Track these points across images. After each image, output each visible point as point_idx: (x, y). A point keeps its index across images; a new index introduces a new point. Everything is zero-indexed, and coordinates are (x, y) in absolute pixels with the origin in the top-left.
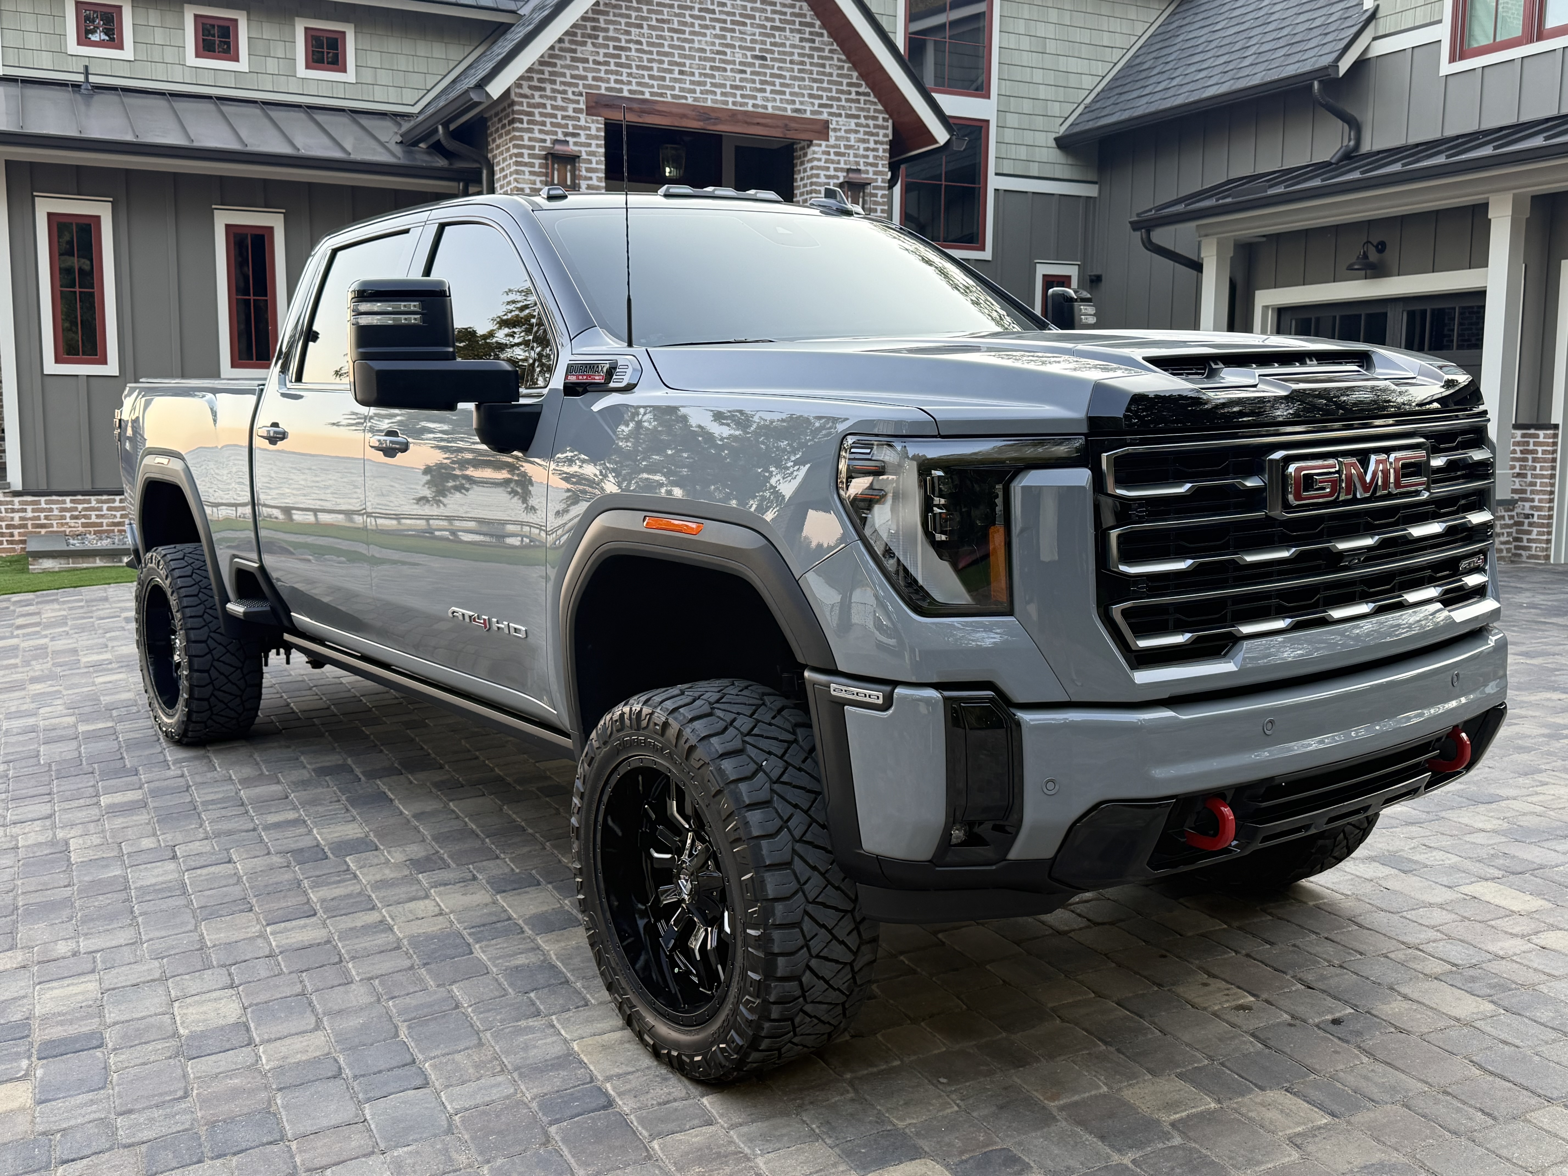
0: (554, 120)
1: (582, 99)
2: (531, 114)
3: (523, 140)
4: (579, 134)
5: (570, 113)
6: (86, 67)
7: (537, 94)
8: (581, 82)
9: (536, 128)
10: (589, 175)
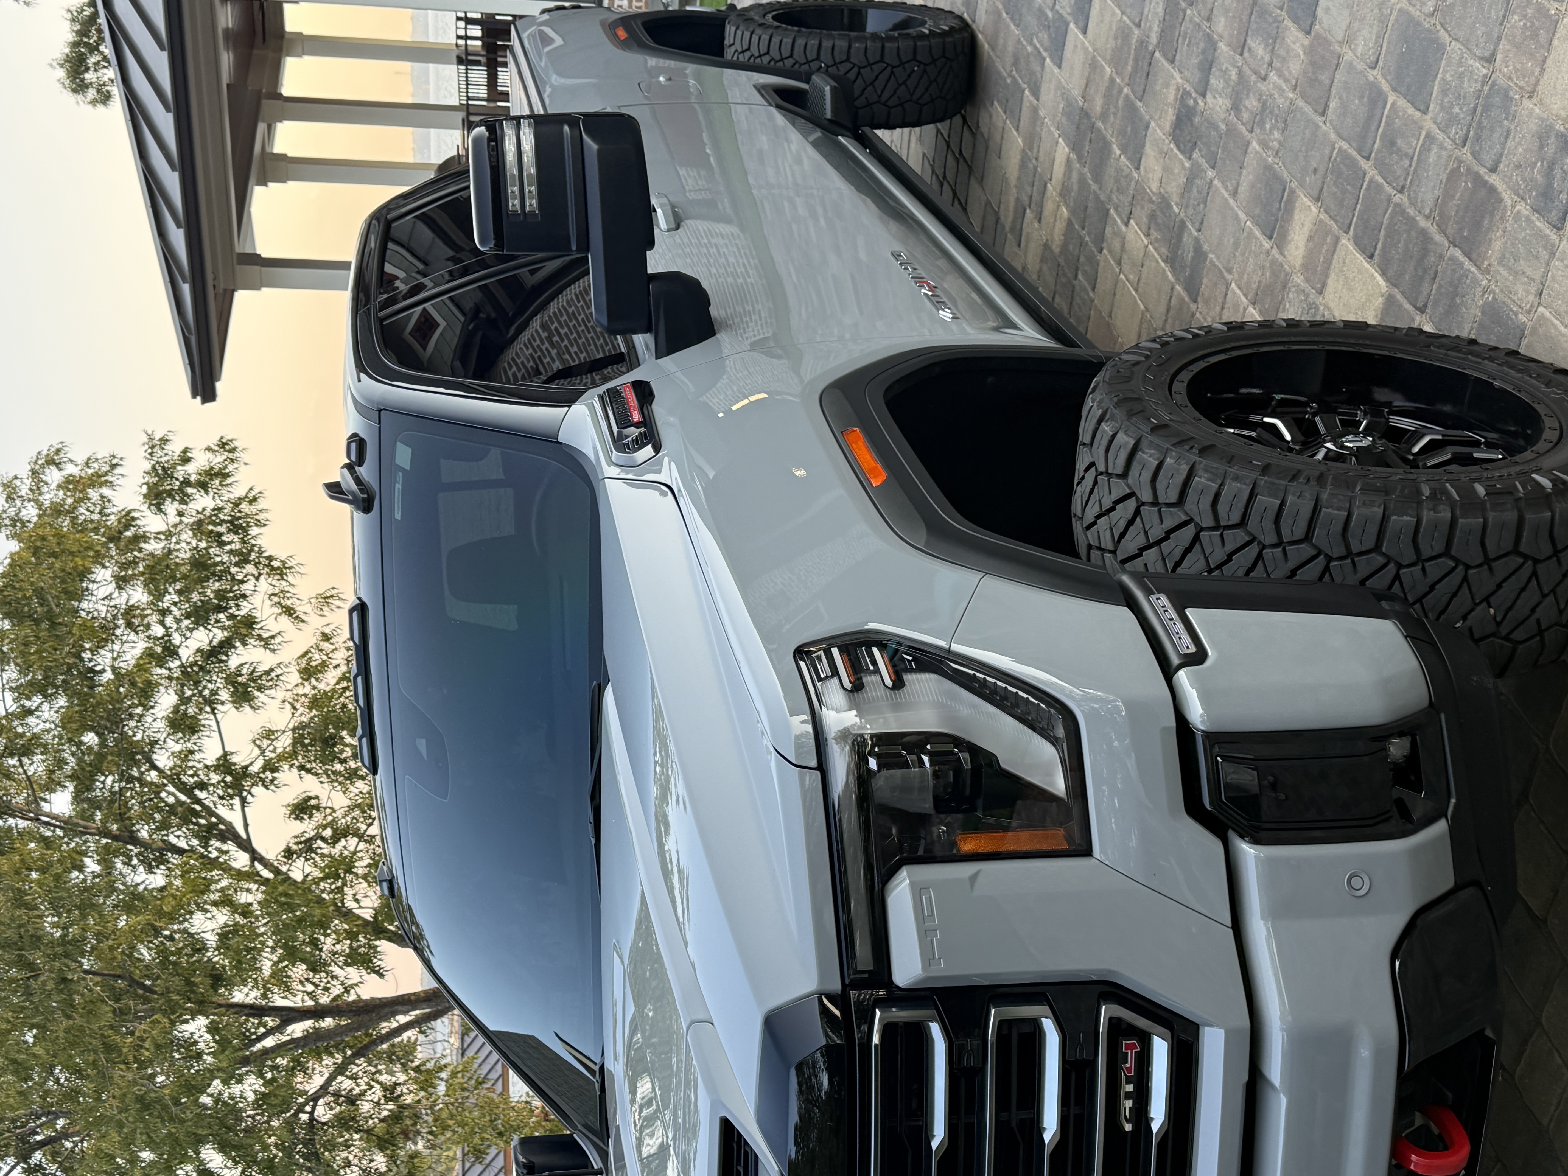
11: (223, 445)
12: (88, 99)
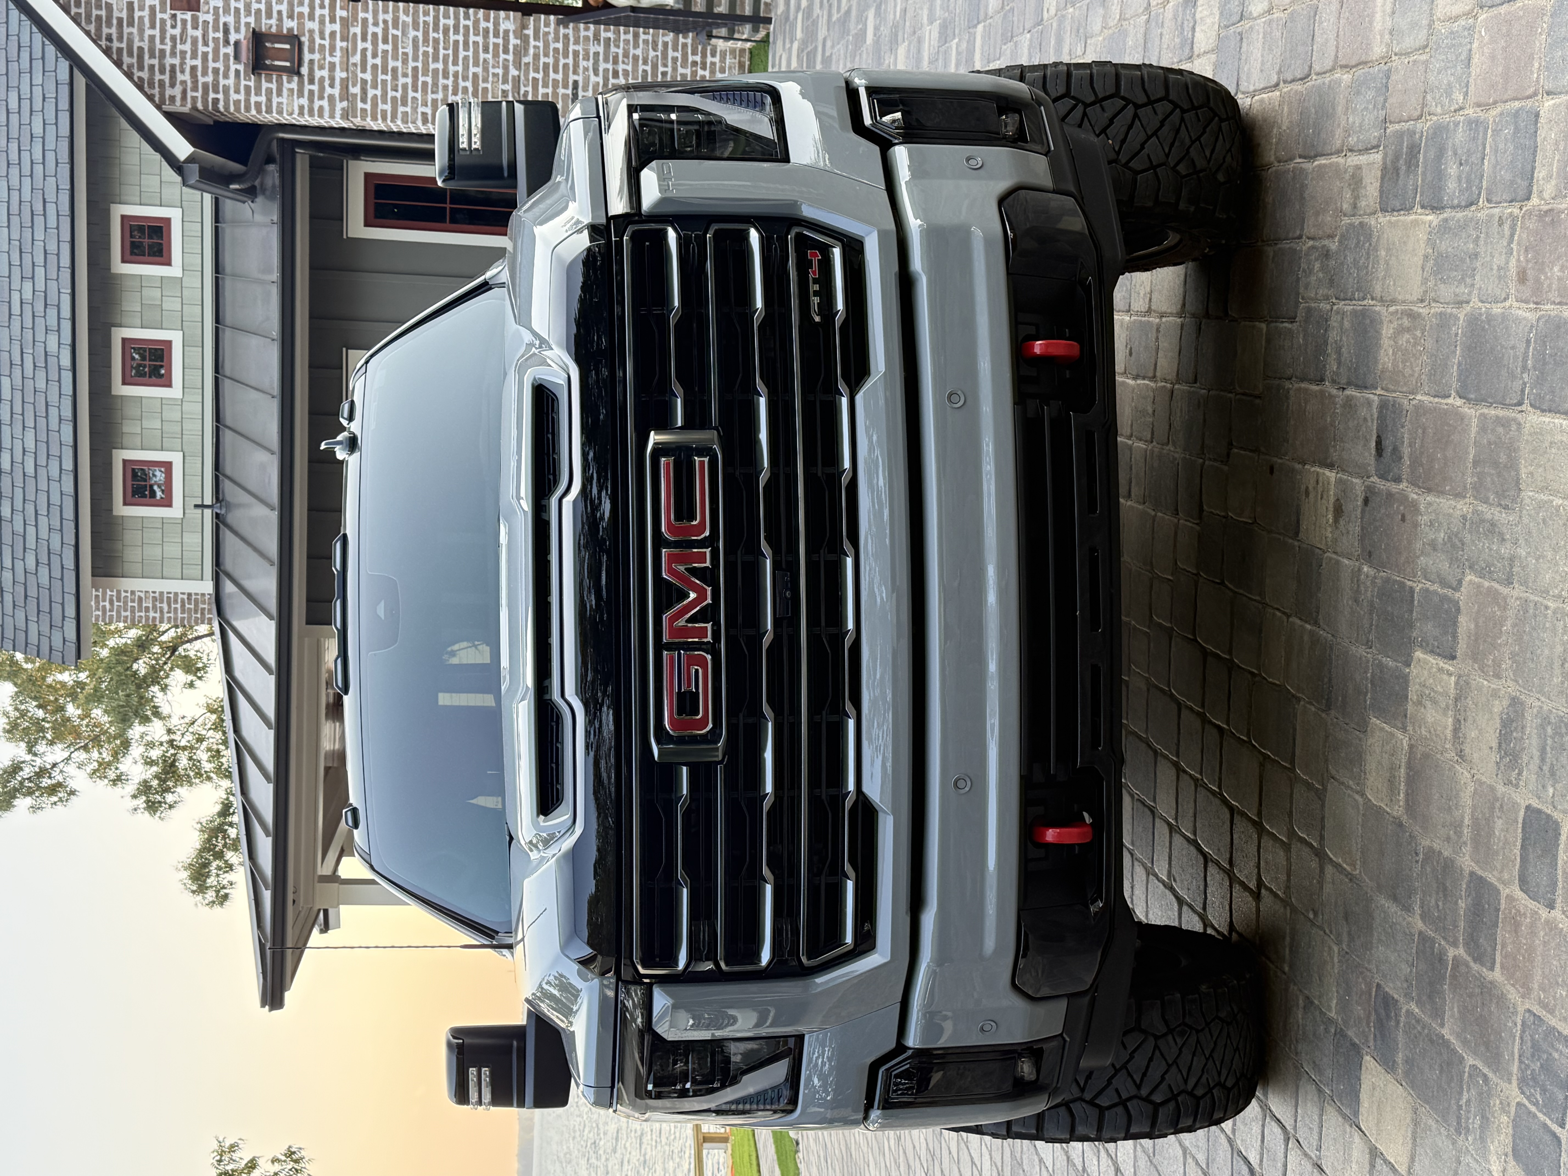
0: (210, 57)
1: (180, 15)
2: (205, 86)
3: (239, 101)
4: (225, 24)
5: (199, 33)
6: (196, 506)
7: (180, 77)
8: (159, 16)
9: (222, 82)
10: (275, 15)
11: (290, 1154)
12: (207, 901)
